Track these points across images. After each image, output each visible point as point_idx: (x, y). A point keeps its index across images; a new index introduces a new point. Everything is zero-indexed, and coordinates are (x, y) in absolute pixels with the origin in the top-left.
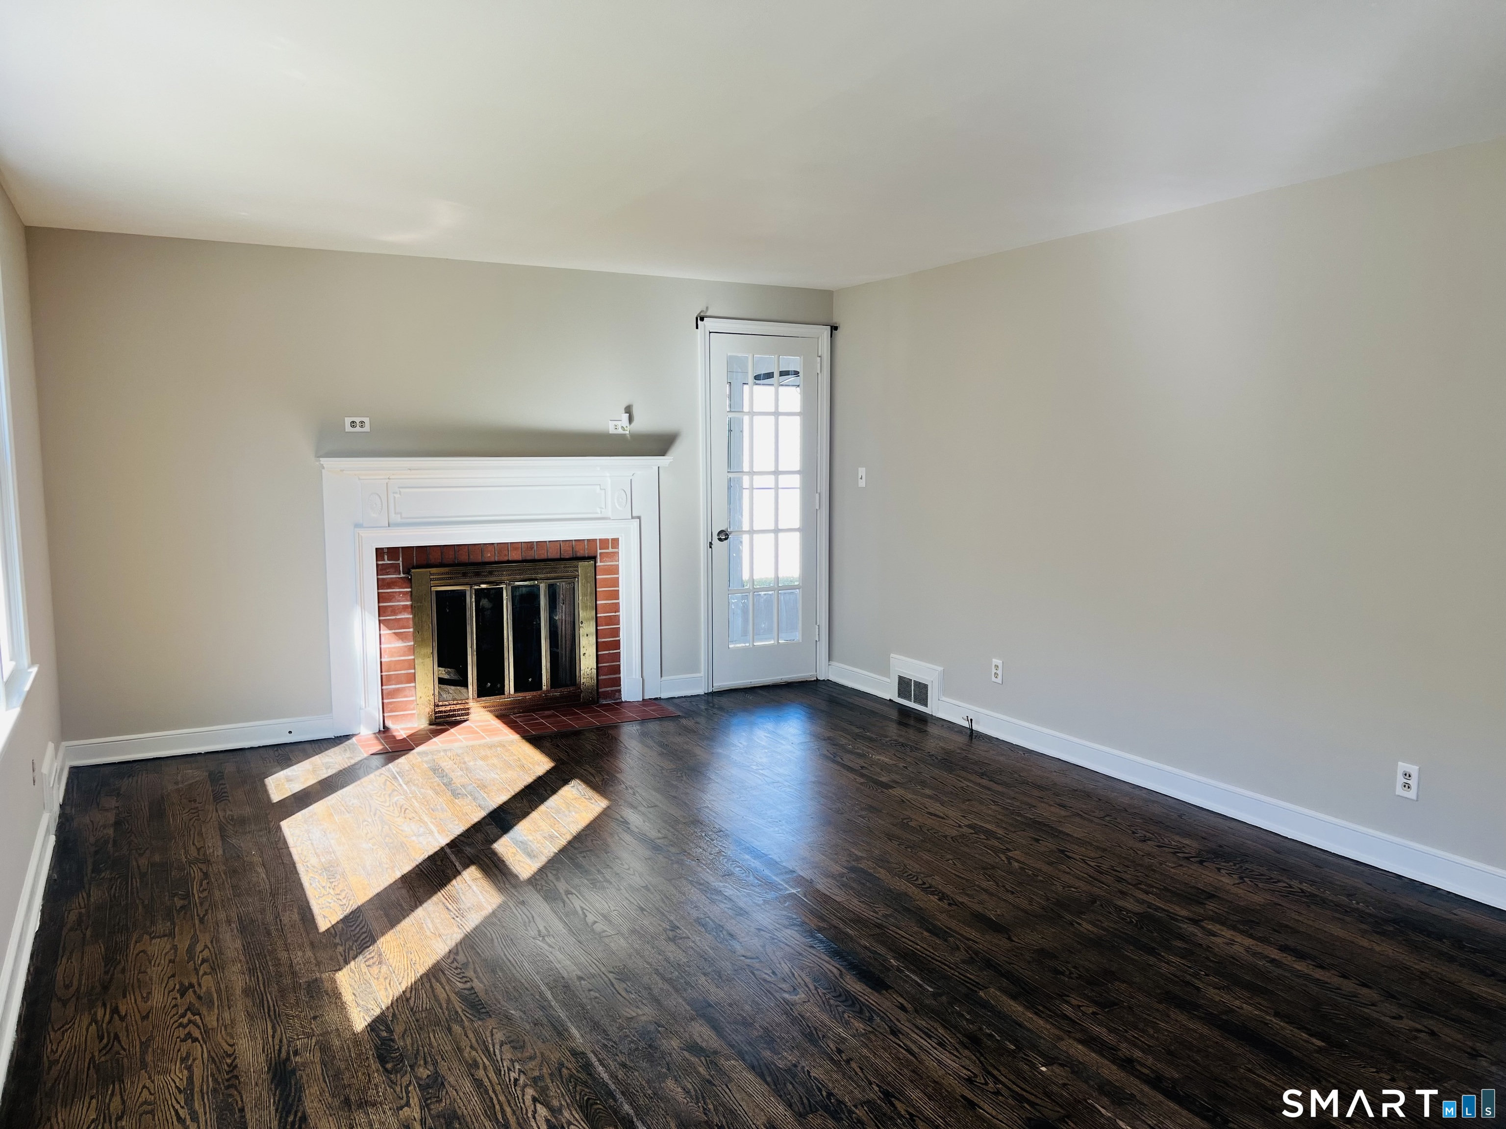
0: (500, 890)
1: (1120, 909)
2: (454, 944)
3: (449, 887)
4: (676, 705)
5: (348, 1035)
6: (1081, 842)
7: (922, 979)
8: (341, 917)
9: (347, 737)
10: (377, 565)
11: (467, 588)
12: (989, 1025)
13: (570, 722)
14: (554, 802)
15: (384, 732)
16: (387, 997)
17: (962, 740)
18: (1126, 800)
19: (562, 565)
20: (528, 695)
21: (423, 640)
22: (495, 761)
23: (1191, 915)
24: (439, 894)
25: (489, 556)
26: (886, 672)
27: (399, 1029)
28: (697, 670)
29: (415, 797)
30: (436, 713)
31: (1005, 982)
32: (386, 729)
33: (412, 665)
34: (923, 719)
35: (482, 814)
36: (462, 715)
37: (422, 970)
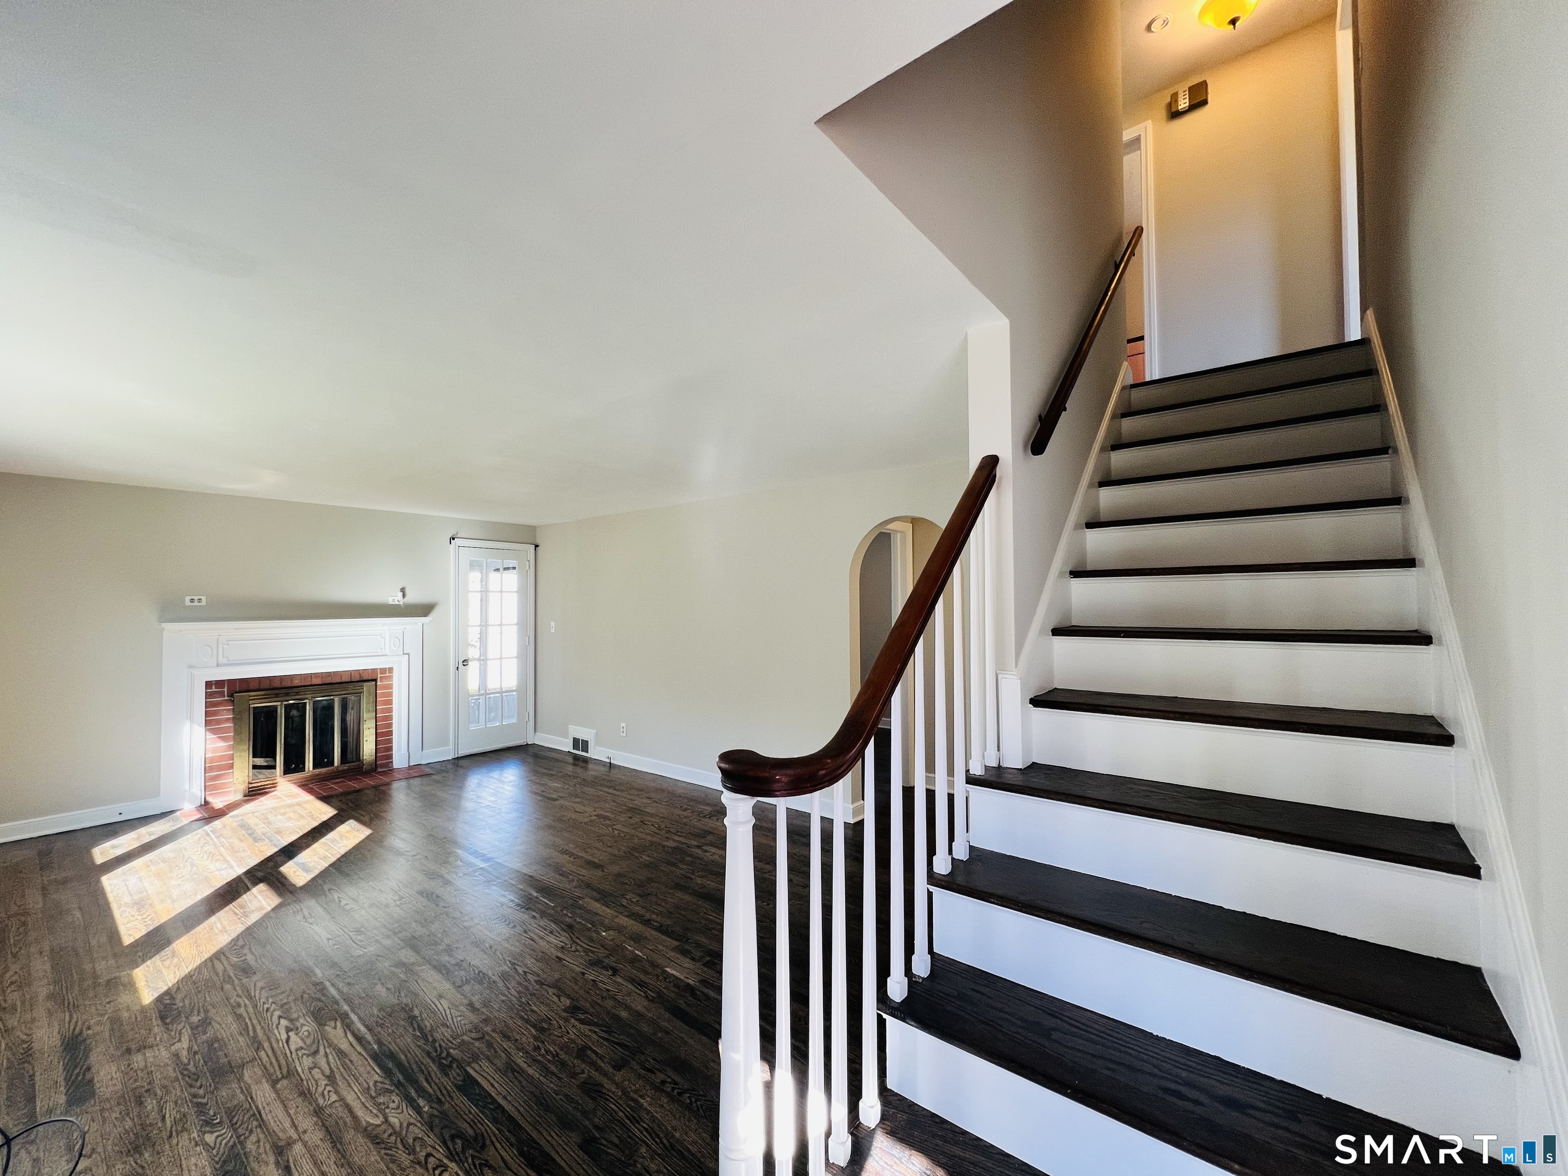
0: (280, 894)
1: (664, 846)
2: (236, 935)
3: (240, 900)
4: (432, 768)
5: (137, 1007)
6: (652, 815)
7: (549, 900)
8: (145, 933)
9: (172, 812)
10: (206, 692)
11: (279, 703)
12: (581, 917)
13: (355, 785)
14: (331, 835)
15: (205, 805)
16: (175, 977)
17: (604, 770)
18: (682, 791)
19: (351, 686)
20: (323, 770)
21: (241, 740)
22: (292, 815)
23: (698, 844)
24: (231, 905)
25: (296, 682)
26: (566, 736)
27: (179, 996)
28: (447, 744)
29: (223, 846)
30: (249, 788)
31: (595, 894)
32: (206, 803)
33: (232, 757)
34: (586, 760)
35: (276, 850)
36: (271, 788)
37: (206, 956)
